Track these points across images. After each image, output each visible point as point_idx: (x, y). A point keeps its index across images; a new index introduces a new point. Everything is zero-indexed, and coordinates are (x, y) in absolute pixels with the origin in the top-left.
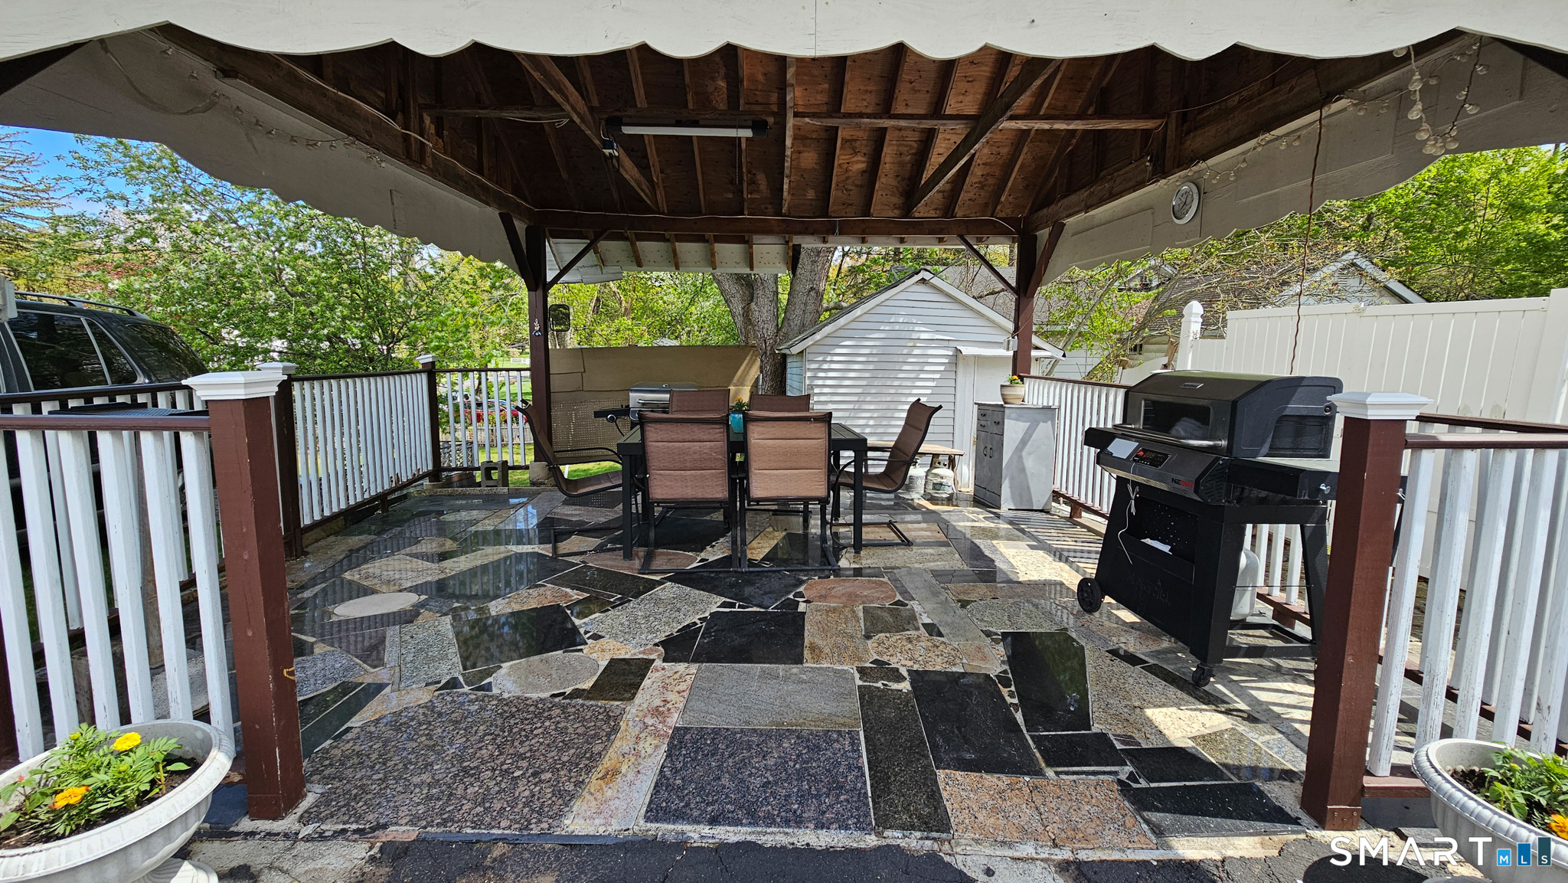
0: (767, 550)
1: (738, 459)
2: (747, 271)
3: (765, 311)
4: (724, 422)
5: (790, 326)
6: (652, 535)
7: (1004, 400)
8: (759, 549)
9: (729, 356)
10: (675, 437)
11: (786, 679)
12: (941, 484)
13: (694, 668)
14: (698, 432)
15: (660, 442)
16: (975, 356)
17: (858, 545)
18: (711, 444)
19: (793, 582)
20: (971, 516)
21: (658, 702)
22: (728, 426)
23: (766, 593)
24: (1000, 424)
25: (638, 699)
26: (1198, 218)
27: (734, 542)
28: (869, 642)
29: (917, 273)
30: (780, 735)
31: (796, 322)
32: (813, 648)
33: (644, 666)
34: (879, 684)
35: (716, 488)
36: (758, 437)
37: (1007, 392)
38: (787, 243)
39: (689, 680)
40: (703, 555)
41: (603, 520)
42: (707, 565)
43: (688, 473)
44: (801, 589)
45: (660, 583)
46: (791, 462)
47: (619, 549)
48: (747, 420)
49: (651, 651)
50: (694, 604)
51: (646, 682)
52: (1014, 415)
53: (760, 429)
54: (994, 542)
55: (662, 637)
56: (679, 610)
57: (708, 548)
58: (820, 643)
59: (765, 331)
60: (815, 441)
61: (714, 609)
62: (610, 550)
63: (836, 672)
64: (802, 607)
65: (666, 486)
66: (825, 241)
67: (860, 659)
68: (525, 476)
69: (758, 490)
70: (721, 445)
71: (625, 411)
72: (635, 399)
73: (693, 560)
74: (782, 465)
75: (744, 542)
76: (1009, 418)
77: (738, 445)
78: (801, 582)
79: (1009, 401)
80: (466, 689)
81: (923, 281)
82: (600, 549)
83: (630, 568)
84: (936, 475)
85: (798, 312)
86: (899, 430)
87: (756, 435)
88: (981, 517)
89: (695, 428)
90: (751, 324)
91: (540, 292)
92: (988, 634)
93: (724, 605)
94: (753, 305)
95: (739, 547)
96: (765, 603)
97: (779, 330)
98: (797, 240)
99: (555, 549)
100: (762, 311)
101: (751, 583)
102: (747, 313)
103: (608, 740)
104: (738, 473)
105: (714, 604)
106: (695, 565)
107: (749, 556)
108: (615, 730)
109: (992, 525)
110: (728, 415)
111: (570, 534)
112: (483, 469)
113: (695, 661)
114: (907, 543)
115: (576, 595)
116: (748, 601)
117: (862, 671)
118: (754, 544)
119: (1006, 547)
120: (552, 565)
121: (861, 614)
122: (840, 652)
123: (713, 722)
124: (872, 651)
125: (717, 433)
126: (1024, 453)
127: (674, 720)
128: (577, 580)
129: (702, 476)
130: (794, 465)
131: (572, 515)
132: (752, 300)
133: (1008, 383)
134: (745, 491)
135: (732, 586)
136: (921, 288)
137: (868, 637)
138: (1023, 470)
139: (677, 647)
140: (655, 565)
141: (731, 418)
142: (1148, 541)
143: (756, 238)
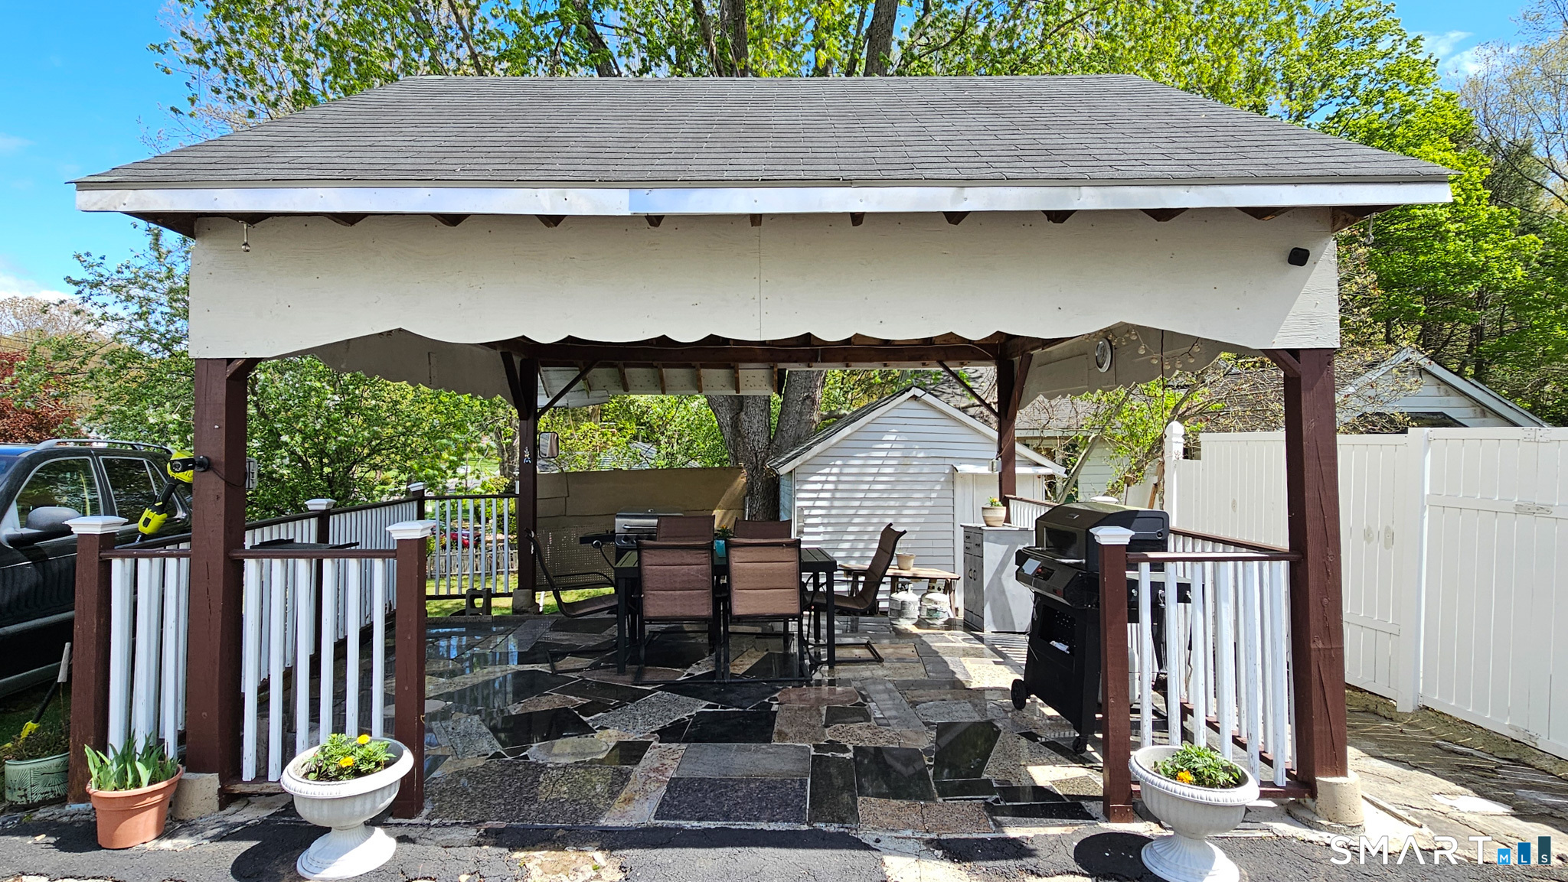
0: (748, 667)
1: (722, 581)
2: (734, 393)
3: (755, 421)
4: (710, 548)
5: (783, 438)
6: (642, 652)
7: (986, 522)
8: (742, 665)
9: (713, 479)
10: (666, 561)
11: (756, 751)
12: (936, 610)
13: (684, 746)
14: (688, 557)
15: (654, 566)
16: (973, 474)
17: (832, 662)
18: (697, 566)
19: (769, 689)
20: (950, 638)
21: (657, 765)
22: (712, 551)
23: (745, 698)
24: (980, 546)
25: (642, 763)
26: (1113, 368)
27: (718, 660)
28: (827, 730)
29: (908, 390)
30: (748, 782)
31: (790, 433)
32: (780, 733)
33: (644, 746)
34: (829, 754)
35: (701, 606)
36: (739, 561)
37: (988, 514)
38: (772, 368)
39: (681, 753)
40: (689, 671)
41: (592, 643)
42: (693, 678)
43: (678, 592)
44: (776, 695)
45: (651, 692)
46: (766, 583)
47: (613, 667)
48: (729, 546)
49: (649, 737)
50: (682, 706)
51: (647, 755)
52: (992, 538)
53: (738, 554)
54: (962, 659)
55: (657, 728)
56: (670, 710)
57: (694, 665)
58: (785, 729)
59: (755, 443)
60: (786, 562)
61: (700, 709)
62: (603, 667)
63: (796, 747)
64: (775, 708)
65: (657, 604)
66: (809, 366)
67: (817, 740)
68: (508, 602)
69: (739, 608)
70: (707, 568)
71: (611, 536)
72: (621, 524)
73: (681, 674)
74: (760, 585)
75: (727, 660)
76: (988, 541)
77: (722, 569)
78: (777, 690)
79: (991, 523)
80: (509, 758)
81: (915, 397)
82: (595, 667)
83: (623, 681)
84: (930, 600)
85: (792, 422)
86: (873, 554)
87: (736, 559)
88: (960, 638)
89: (684, 553)
90: (740, 436)
91: (531, 421)
92: (927, 724)
93: (708, 707)
94: (743, 415)
95: (722, 664)
96: (744, 705)
97: (771, 442)
98: (781, 366)
99: (553, 667)
100: (753, 423)
101: (733, 691)
102: (735, 424)
103: (623, 784)
104: (722, 595)
105: (701, 706)
106: (682, 678)
107: (732, 671)
108: (628, 779)
109: (968, 645)
110: (712, 543)
111: (563, 655)
112: (468, 597)
113: (684, 742)
114: (878, 660)
115: (580, 701)
116: (729, 704)
117: (817, 747)
118: (737, 662)
119: (972, 663)
120: (554, 680)
121: (824, 712)
122: (801, 735)
123: (701, 775)
124: (829, 734)
125: (703, 557)
126: (1004, 576)
127: (670, 773)
128: (579, 688)
129: (690, 596)
130: (770, 585)
131: (562, 640)
132: (741, 410)
133: (989, 506)
134: (728, 610)
135: (715, 693)
136: (914, 404)
137: (826, 726)
138: (1003, 592)
139: (670, 734)
140: (647, 678)
141: (715, 544)
142: (1054, 643)
143: (741, 365)
